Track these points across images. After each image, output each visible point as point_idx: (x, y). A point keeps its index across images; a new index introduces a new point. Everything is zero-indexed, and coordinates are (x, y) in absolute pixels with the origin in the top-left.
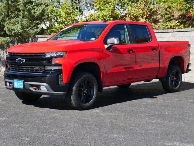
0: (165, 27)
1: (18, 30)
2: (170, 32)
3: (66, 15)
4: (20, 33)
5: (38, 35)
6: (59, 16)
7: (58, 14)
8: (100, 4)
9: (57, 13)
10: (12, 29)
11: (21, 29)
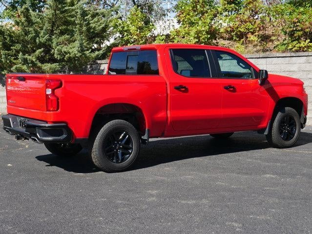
0: (292, 49)
1: (75, 54)
2: (303, 56)
3: (137, 31)
4: (77, 57)
5: (100, 59)
6: (126, 31)
7: (126, 28)
8: (189, 15)
9: (123, 27)
10: (65, 52)
11: (79, 52)
